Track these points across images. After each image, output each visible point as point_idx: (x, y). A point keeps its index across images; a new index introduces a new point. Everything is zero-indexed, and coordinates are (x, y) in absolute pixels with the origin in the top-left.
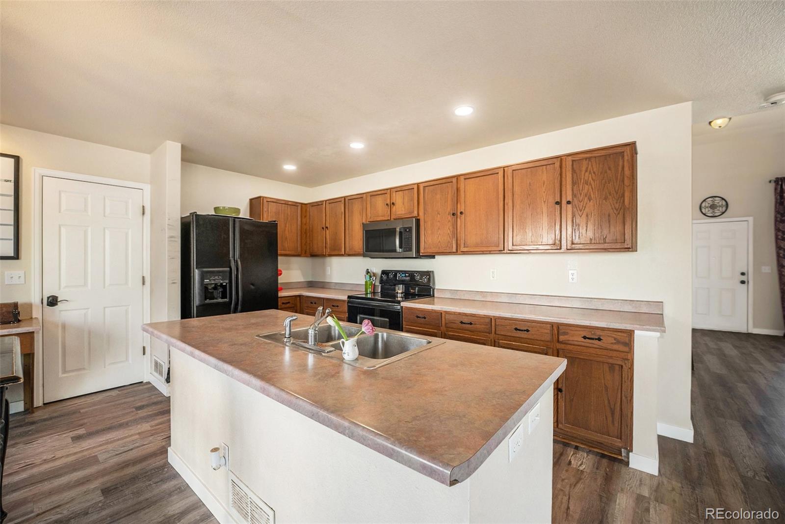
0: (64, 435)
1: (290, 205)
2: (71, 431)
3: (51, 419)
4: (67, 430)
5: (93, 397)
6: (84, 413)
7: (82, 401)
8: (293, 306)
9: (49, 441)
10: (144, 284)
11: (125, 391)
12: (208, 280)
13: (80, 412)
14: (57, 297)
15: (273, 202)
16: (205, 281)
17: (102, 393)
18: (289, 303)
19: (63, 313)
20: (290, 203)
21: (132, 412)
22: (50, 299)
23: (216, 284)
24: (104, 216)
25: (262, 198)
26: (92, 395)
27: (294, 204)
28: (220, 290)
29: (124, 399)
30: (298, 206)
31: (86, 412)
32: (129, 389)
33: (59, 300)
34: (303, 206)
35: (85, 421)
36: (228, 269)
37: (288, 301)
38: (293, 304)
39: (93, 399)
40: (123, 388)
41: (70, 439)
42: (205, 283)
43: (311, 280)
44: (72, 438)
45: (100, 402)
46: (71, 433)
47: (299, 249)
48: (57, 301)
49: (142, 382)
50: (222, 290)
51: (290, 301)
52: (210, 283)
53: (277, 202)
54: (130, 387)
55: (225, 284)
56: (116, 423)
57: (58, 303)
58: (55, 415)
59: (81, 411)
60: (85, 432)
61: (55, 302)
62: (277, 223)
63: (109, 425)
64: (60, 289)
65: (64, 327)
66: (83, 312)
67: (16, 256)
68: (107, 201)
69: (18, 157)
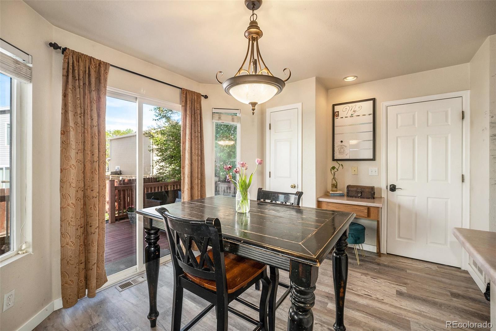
0: (393, 286)
2: (397, 285)
3: (388, 266)
4: (395, 282)
5: (417, 263)
6: (409, 274)
7: (409, 262)
9: (383, 284)
10: (463, 181)
11: (443, 270)
13: (406, 271)
14: (395, 186)
17: (425, 263)
19: (399, 197)
21: (447, 295)
22: (391, 186)
24: (428, 125)
26: (417, 261)
29: (442, 277)
31: (411, 274)
32: (447, 269)
33: (396, 188)
35: (408, 281)
39: (417, 265)
40: (441, 266)
41: (395, 291)
44: (397, 291)
45: (421, 270)
46: (397, 286)
48: (395, 188)
49: (460, 268)
54: (448, 267)
56: (431, 298)
57: (396, 190)
58: (391, 265)
59: (408, 271)
60: (406, 291)
61: (394, 189)
63: (425, 297)
64: (397, 180)
65: (399, 206)
66: (413, 198)
67: (374, 159)
68: (430, 114)
69: (375, 99)
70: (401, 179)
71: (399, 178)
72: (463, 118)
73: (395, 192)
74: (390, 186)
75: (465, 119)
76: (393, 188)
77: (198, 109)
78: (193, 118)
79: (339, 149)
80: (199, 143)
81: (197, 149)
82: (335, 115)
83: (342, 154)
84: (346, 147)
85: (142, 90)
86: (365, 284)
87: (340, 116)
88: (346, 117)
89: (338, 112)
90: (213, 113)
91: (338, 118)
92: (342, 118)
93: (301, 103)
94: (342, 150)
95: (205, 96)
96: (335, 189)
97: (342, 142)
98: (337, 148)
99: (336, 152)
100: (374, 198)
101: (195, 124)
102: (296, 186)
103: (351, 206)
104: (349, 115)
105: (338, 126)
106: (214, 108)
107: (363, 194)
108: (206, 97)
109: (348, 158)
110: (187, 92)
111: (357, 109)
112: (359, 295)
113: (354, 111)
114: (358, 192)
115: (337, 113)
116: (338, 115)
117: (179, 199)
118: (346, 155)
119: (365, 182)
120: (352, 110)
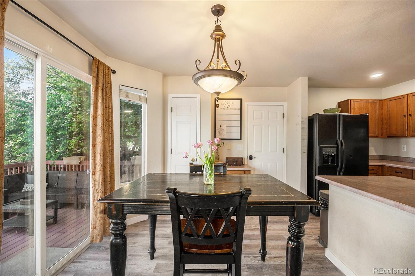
1: (370, 102)
8: (377, 172)
10: (284, 152)
12: (325, 152)
14: (252, 156)
15: (357, 102)
16: (323, 152)
18: (373, 170)
19: (254, 163)
20: (370, 101)
23: (328, 154)
24: (268, 120)
25: (350, 100)
27: (374, 101)
28: (331, 158)
30: (376, 102)
33: (253, 158)
34: (381, 101)
36: (336, 146)
37: (372, 169)
38: (376, 171)
42: (323, 153)
43: (382, 154)
47: (377, 132)
50: (332, 158)
51: (374, 169)
52: (326, 154)
53: (360, 101)
55: (334, 155)
62: (368, 115)
66: (261, 163)
67: (241, 139)
68: (270, 113)
69: (241, 99)
70: (255, 152)
71: (254, 151)
72: (284, 117)
73: (252, 160)
74: (250, 156)
75: (284, 118)
76: (251, 158)
77: (109, 84)
78: (104, 92)
79: (219, 132)
80: (110, 119)
81: (108, 125)
82: (216, 106)
83: (221, 135)
84: (224, 130)
85: (49, 48)
86: (250, 222)
87: (220, 107)
88: (224, 109)
89: (219, 104)
90: (120, 89)
91: (218, 109)
92: (221, 109)
93: (200, 94)
94: (221, 132)
95: (114, 70)
96: (218, 160)
97: (221, 126)
98: (218, 131)
99: (217, 134)
100: (243, 165)
101: (106, 99)
102: (195, 160)
103: (234, 171)
104: (226, 108)
105: (218, 115)
106: (122, 85)
107: (237, 162)
108: (114, 72)
109: (225, 138)
110: (99, 62)
111: (231, 104)
112: (252, 230)
113: (229, 106)
114: (234, 162)
115: (217, 105)
116: (218, 107)
117: (29, 184)
118: (224, 136)
119: (235, 154)
120: (228, 105)
